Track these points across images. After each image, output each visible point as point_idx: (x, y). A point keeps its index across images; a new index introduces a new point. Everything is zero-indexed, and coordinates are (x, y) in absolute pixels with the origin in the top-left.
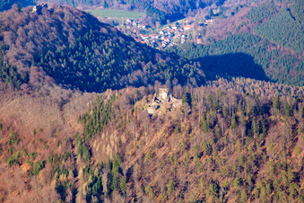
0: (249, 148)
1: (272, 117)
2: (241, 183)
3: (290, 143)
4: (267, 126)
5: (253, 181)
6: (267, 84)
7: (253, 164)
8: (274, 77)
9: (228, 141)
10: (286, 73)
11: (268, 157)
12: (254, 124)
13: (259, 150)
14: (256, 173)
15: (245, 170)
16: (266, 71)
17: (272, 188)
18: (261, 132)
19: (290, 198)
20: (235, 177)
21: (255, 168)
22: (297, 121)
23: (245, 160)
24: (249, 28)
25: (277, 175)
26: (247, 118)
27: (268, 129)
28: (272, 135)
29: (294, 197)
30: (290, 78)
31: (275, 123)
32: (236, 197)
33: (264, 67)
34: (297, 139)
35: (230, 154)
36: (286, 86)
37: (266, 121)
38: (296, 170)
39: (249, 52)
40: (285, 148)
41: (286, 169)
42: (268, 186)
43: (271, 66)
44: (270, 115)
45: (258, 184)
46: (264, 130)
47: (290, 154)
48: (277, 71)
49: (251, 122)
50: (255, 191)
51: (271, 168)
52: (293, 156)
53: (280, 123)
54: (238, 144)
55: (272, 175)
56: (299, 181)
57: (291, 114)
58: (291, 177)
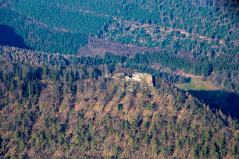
0: (25, 106)
1: (43, 81)
2: (20, 134)
3: (57, 102)
4: (40, 89)
5: (29, 133)
6: (29, 52)
7: (29, 119)
8: (32, 45)
9: (8, 102)
10: (41, 42)
11: (41, 113)
12: (29, 87)
13: (34, 108)
14: (31, 126)
15: (23, 124)
16: (26, 41)
17: (44, 138)
18: (35, 93)
19: (59, 144)
20: (14, 130)
21: (30, 123)
22: (63, 84)
23: (22, 116)
24: (8, 5)
25: (48, 127)
26: (22, 82)
27: (40, 91)
28: (43, 95)
29: (62, 143)
30: (45, 46)
31: (46, 86)
32: (15, 147)
33: (24, 37)
34: (62, 98)
35: (10, 111)
36: (43, 53)
37: (38, 84)
38: (63, 123)
39: (10, 24)
40: (54, 105)
41: (55, 122)
42: (41, 137)
43: (29, 37)
44: (41, 79)
45: (34, 135)
46: (37, 91)
47: (57, 110)
48: (34, 41)
49: (26, 86)
50: (31, 141)
51: (44, 122)
52: (60, 111)
53: (49, 85)
54: (16, 103)
55: (44, 127)
56: (65, 131)
57: (58, 78)
58: (59, 128)
